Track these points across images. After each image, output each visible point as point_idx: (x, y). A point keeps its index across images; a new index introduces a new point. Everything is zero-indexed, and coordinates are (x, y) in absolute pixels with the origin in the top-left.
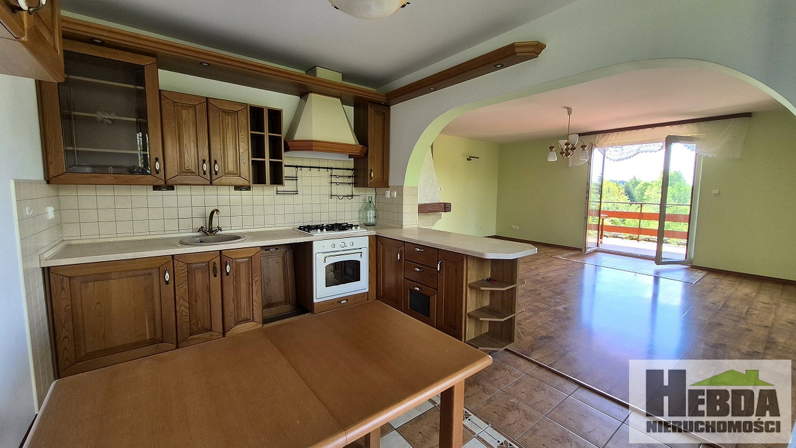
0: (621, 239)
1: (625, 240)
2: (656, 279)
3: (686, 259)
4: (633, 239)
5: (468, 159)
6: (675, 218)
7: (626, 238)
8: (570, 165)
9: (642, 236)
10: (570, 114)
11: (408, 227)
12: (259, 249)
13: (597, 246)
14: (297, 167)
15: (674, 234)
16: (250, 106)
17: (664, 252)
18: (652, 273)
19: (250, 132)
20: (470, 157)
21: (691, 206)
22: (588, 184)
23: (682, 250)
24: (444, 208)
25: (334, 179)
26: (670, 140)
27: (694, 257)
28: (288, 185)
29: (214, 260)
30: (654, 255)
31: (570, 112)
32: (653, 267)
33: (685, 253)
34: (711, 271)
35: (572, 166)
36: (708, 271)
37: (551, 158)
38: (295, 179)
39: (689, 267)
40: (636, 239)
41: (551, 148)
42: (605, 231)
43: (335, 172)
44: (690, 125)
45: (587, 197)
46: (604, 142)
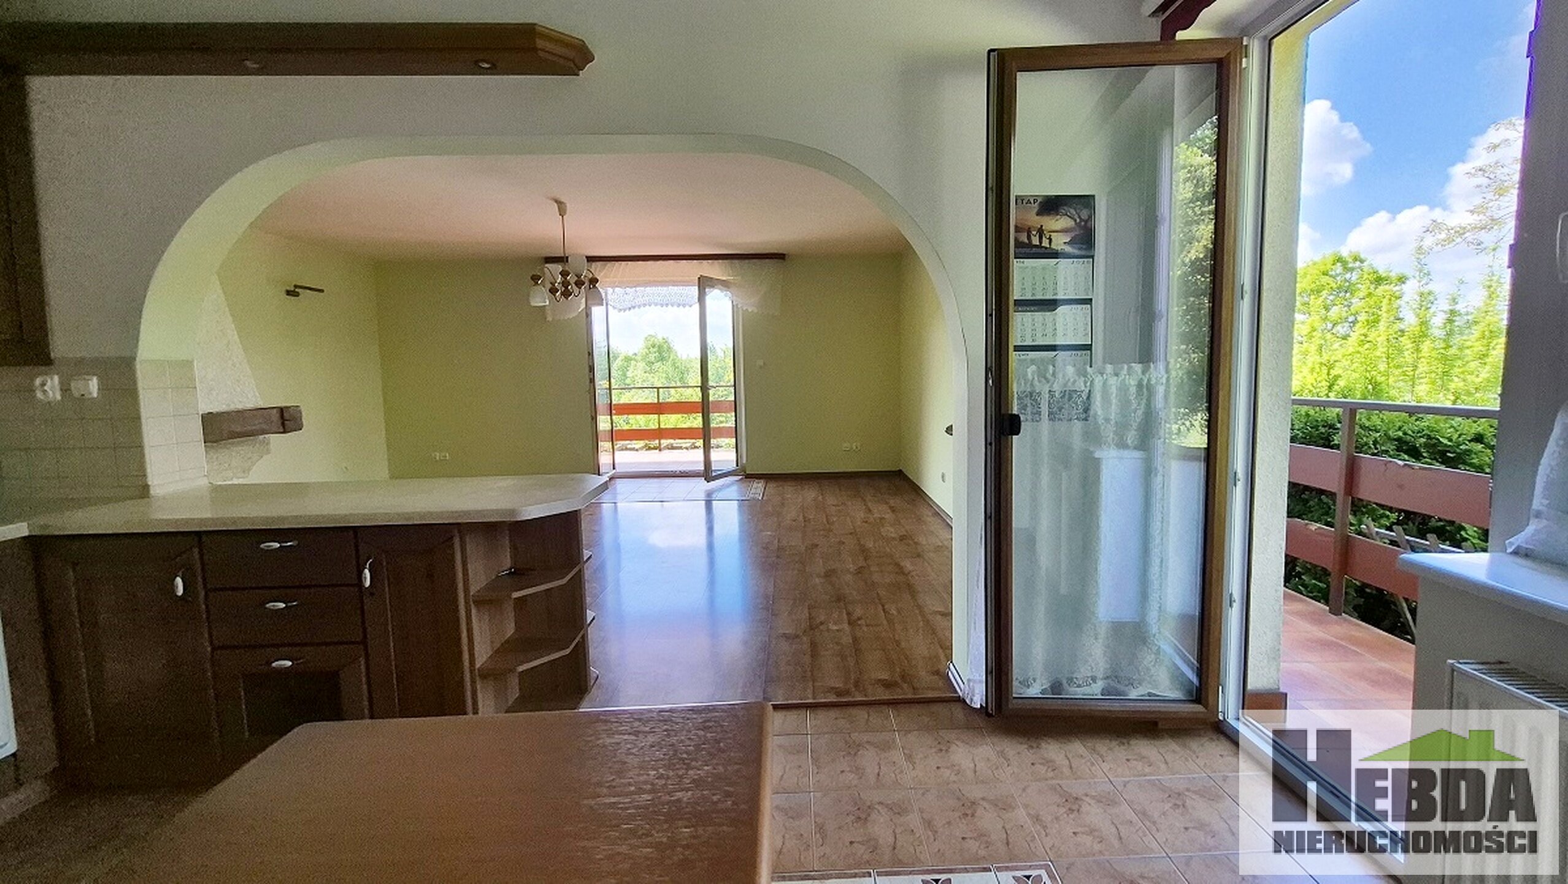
0: (635, 452)
1: (640, 452)
2: (709, 504)
3: (737, 466)
4: (650, 448)
5: (288, 293)
6: (720, 407)
7: (642, 448)
8: (550, 319)
9: (665, 442)
10: (562, 214)
11: (171, 489)
13: (614, 469)
15: (722, 432)
17: (715, 461)
18: (703, 496)
20: (296, 286)
21: (735, 386)
22: (591, 354)
23: (732, 456)
24: (280, 423)
26: (704, 283)
27: (747, 461)
30: (701, 467)
31: (562, 212)
32: (701, 486)
33: (735, 459)
34: (767, 477)
35: (553, 319)
36: (765, 478)
37: (538, 299)
39: (742, 479)
40: (655, 448)
41: (535, 278)
42: (601, 441)
44: (717, 263)
45: (591, 379)
46: (606, 277)
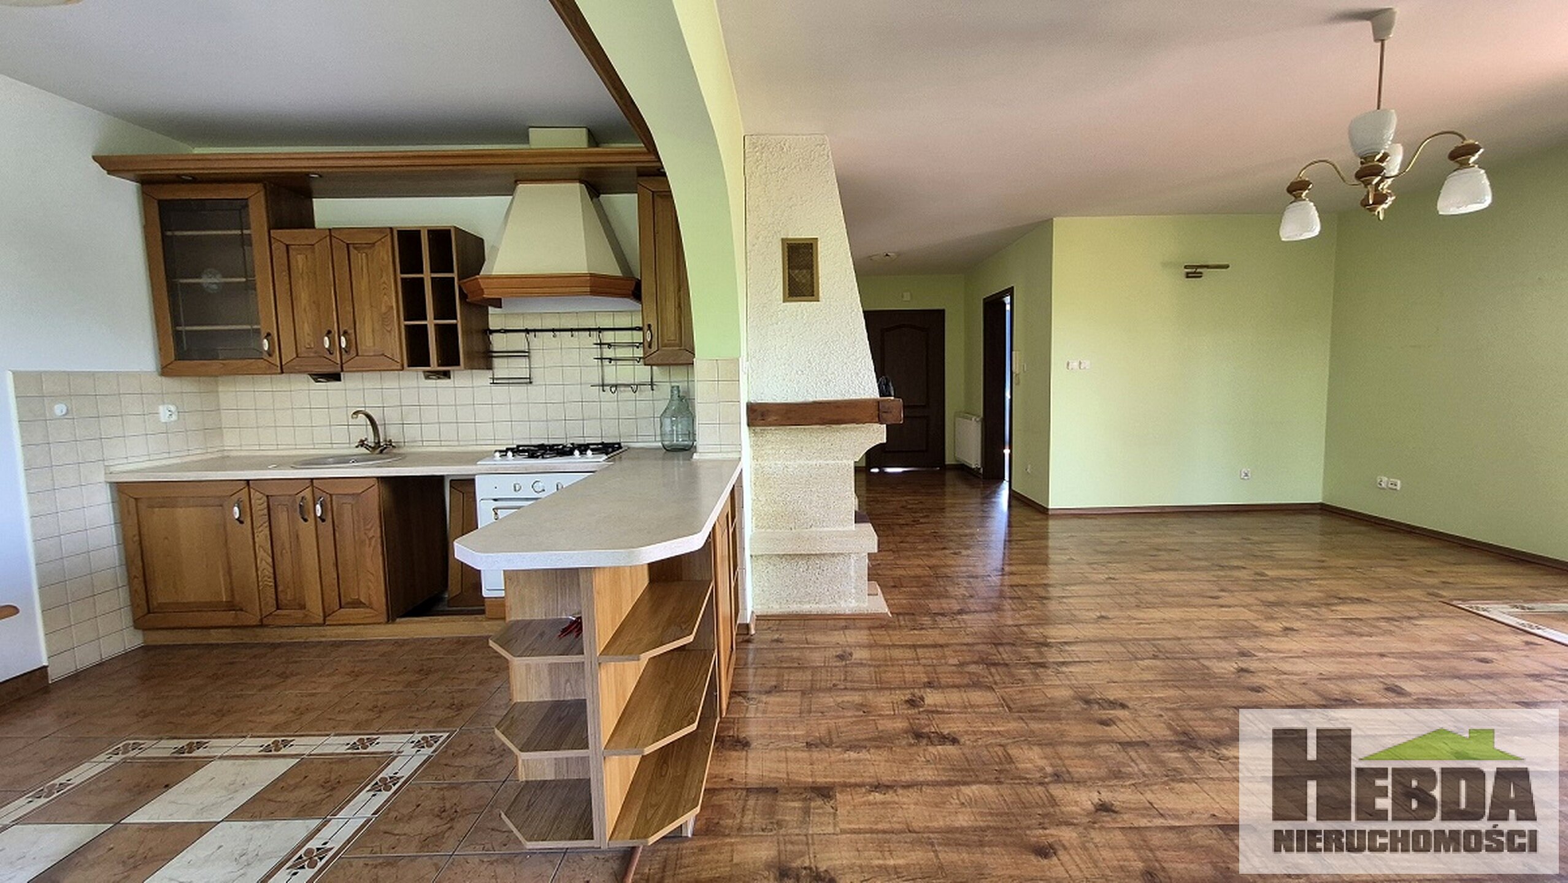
5: (1188, 275)
12: (372, 482)
14: (527, 331)
16: (399, 232)
19: (400, 276)
24: (875, 414)
25: (608, 353)
28: (502, 368)
29: (302, 494)
31: (1381, 30)
38: (525, 354)
43: (608, 337)
